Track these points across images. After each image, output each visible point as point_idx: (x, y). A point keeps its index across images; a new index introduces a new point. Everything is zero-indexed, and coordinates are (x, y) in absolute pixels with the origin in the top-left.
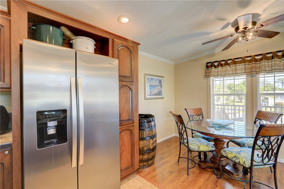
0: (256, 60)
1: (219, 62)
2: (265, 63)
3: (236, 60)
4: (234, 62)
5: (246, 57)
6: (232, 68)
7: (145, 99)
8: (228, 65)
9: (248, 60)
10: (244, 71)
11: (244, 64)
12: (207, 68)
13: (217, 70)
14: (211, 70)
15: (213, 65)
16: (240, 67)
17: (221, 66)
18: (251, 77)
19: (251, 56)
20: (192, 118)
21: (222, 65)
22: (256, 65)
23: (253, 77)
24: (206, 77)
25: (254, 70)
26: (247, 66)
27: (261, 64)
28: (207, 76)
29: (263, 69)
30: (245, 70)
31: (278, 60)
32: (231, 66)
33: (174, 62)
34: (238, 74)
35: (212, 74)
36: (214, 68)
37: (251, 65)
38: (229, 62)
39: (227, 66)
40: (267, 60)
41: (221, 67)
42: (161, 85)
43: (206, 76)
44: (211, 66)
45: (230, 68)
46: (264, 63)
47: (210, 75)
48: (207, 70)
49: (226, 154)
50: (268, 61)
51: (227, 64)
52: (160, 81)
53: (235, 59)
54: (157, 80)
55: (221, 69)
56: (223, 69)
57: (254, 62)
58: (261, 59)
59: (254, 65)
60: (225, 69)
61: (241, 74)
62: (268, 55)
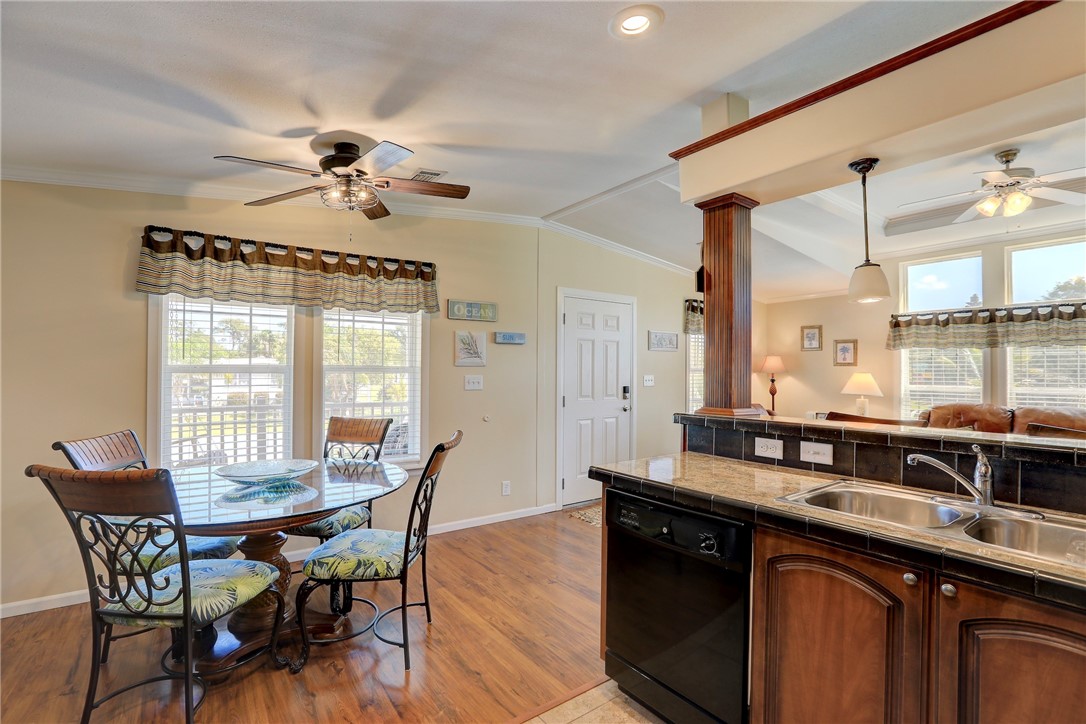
0: (325, 267)
1: (209, 239)
3: (269, 250)
4: (265, 254)
5: (299, 249)
6: (256, 274)
8: (244, 262)
9: (305, 261)
10: (290, 293)
11: (291, 269)
12: (147, 250)
13: (195, 269)
14: (168, 263)
15: (180, 246)
16: (280, 275)
17: (216, 258)
18: (307, 315)
19: (311, 251)
21: (217, 255)
22: (323, 281)
23: (312, 316)
24: (138, 290)
25: (319, 295)
26: (301, 277)
27: (335, 281)
28: (145, 284)
29: (340, 296)
30: (294, 290)
31: (369, 279)
32: (254, 266)
34: (273, 300)
35: (175, 280)
36: (184, 256)
37: (313, 279)
38: (247, 249)
39: (240, 263)
40: (348, 273)
41: (214, 261)
43: (139, 282)
44: (173, 247)
45: (248, 274)
46: (341, 280)
47: (164, 282)
48: (148, 259)
50: (352, 277)
51: (236, 255)
53: (268, 245)
55: (215, 269)
56: (223, 272)
57: (318, 271)
58: (337, 268)
59: (319, 278)
60: (229, 271)
61: (282, 300)
62: (350, 261)
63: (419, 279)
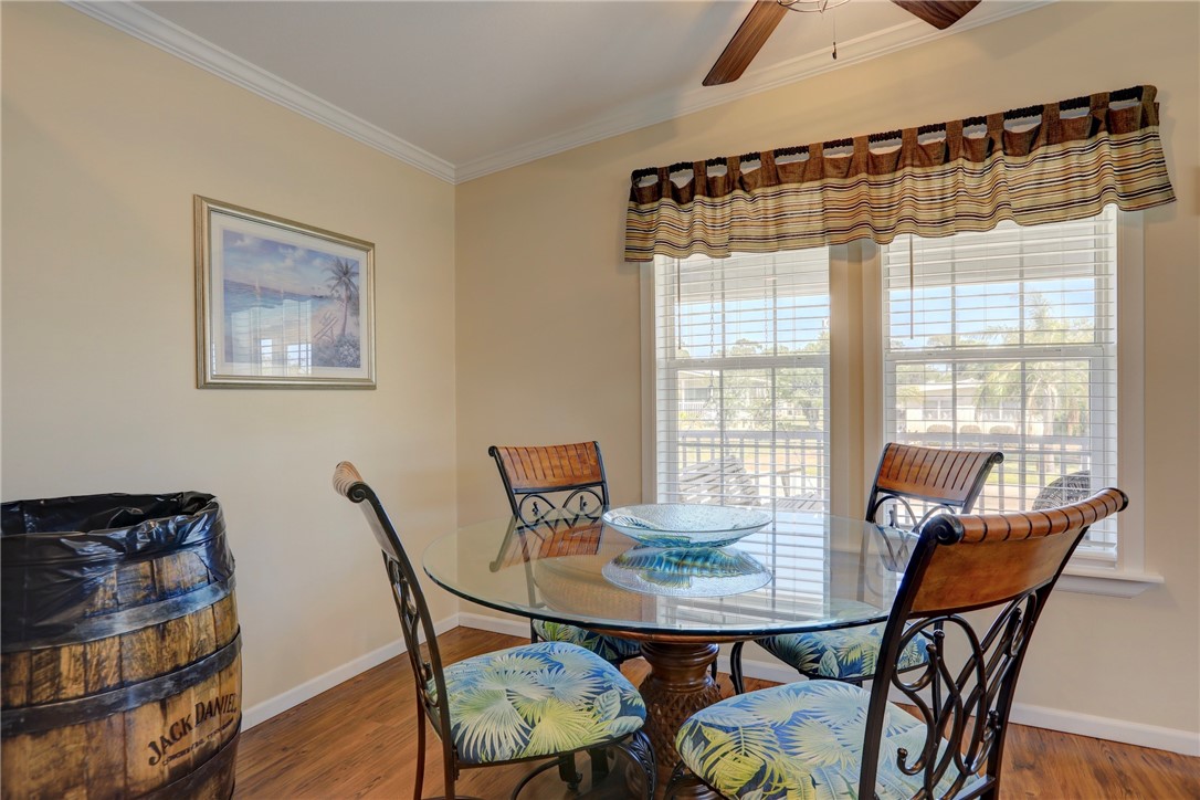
0: (874, 165)
1: (698, 168)
2: (914, 184)
3: (781, 161)
4: (775, 168)
5: (828, 145)
6: (760, 204)
7: (202, 384)
8: (744, 189)
9: (835, 163)
10: (818, 225)
11: (817, 184)
12: (632, 204)
13: (686, 217)
14: (655, 217)
15: (666, 188)
16: (803, 199)
17: (709, 195)
18: (850, 261)
19: (849, 142)
20: (536, 510)
21: (710, 189)
22: (874, 192)
23: (860, 261)
24: (627, 260)
25: (865, 217)
26: (831, 194)
27: (897, 188)
28: (637, 251)
29: (907, 211)
30: (825, 220)
31: (969, 165)
32: (758, 191)
33: (453, 166)
34: (791, 243)
35: (662, 235)
36: (671, 201)
37: (853, 193)
38: (747, 169)
39: (739, 192)
40: (922, 165)
41: (707, 199)
42: (349, 298)
43: (628, 249)
44: (657, 193)
45: (750, 207)
46: (908, 182)
47: (650, 244)
48: (634, 216)
49: (704, 759)
50: (928, 170)
51: (736, 182)
52: (345, 273)
53: (778, 153)
54: (317, 262)
55: (709, 212)
56: (719, 213)
57: (863, 175)
58: (897, 161)
59: (864, 188)
60: (727, 210)
61: (808, 239)
62: (927, 140)
63: (1103, 135)
